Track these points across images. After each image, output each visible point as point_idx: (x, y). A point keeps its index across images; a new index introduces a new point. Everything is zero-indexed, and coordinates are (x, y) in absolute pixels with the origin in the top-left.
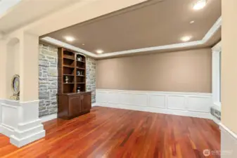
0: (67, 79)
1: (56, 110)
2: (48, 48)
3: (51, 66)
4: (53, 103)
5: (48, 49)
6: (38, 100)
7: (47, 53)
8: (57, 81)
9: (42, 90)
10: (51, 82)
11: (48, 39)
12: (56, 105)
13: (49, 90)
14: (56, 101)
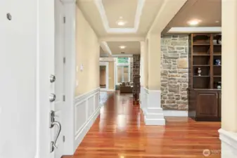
0: (199, 72)
1: (187, 107)
2: (178, 38)
3: (181, 57)
4: (183, 98)
5: (178, 40)
6: (160, 91)
7: (176, 44)
8: (187, 74)
9: (171, 82)
10: (181, 75)
11: (173, 30)
12: (187, 101)
13: (178, 83)
14: (186, 96)
